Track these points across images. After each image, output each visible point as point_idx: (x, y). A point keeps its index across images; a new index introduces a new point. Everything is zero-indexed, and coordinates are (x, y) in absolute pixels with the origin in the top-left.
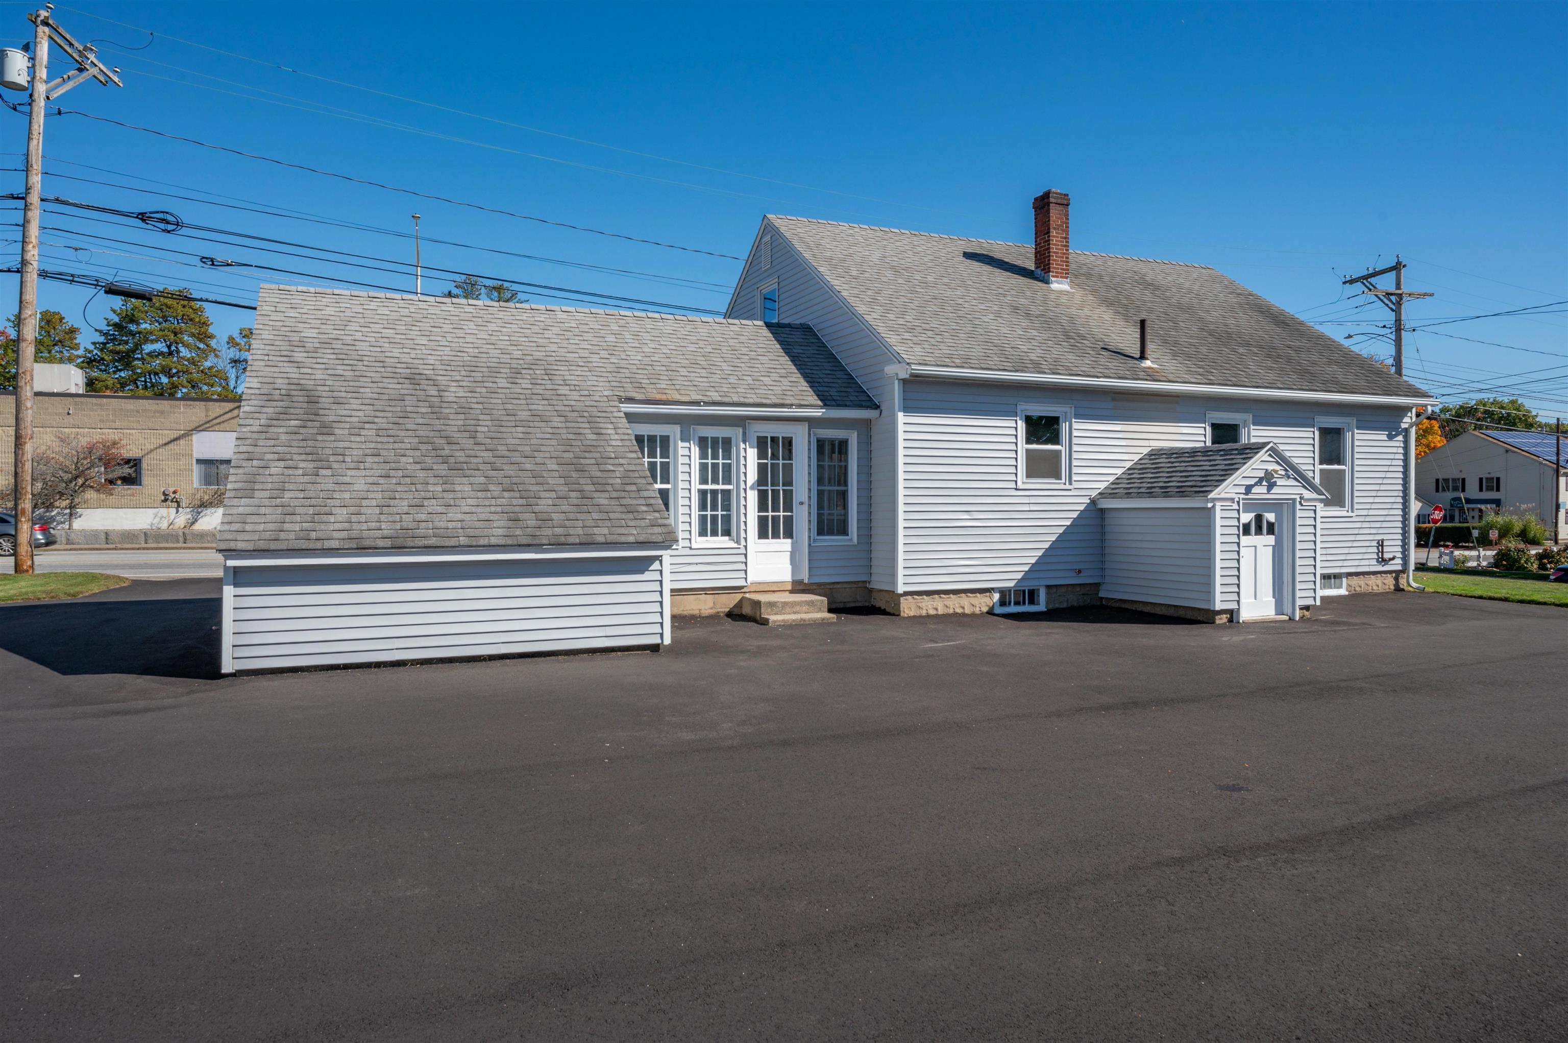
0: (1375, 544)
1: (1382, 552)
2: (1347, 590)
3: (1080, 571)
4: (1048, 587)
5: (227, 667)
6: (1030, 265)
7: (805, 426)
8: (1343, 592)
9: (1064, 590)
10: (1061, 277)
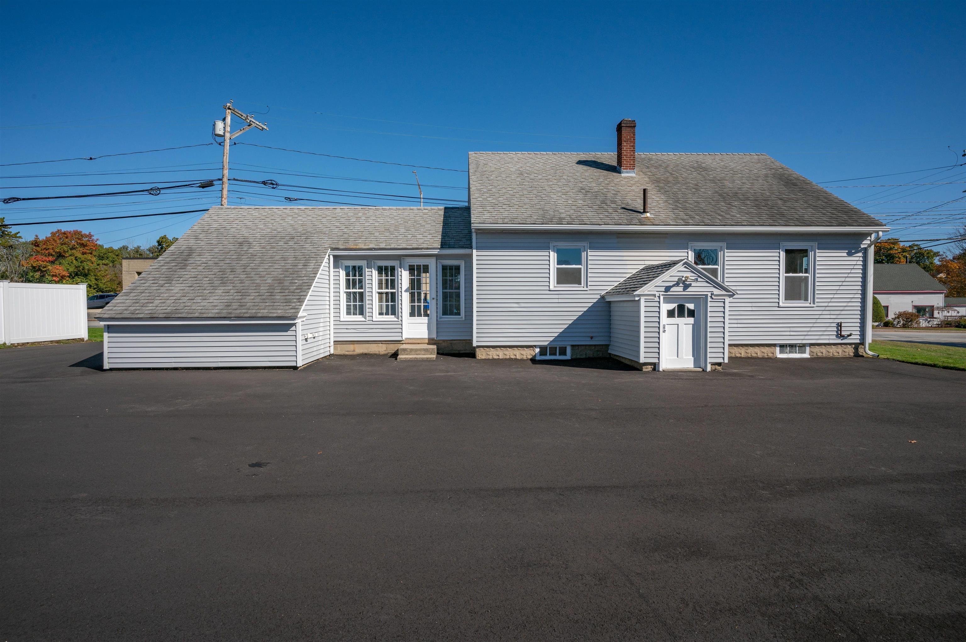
0: (835, 325)
1: (841, 331)
2: (809, 355)
3: (592, 338)
4: (573, 346)
5: (106, 366)
6: (615, 163)
7: (435, 258)
8: (806, 355)
9: (583, 348)
10: (629, 169)
